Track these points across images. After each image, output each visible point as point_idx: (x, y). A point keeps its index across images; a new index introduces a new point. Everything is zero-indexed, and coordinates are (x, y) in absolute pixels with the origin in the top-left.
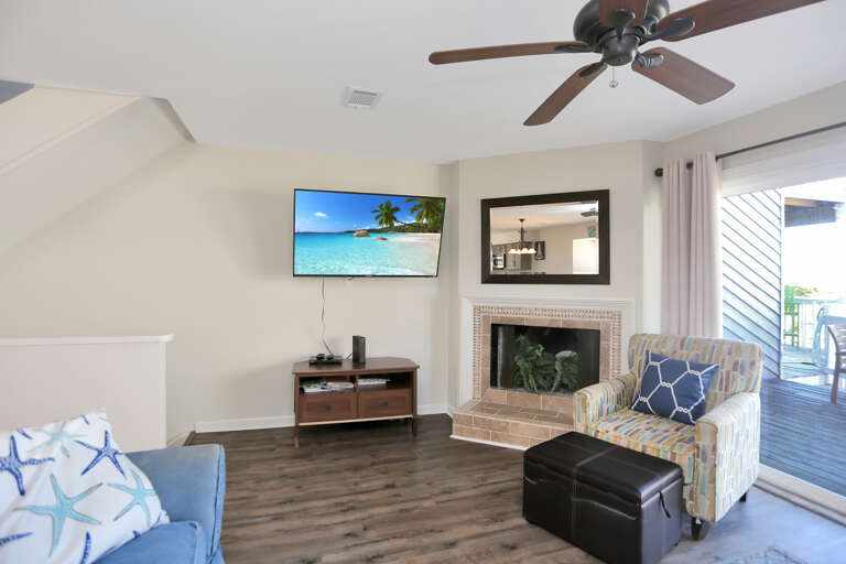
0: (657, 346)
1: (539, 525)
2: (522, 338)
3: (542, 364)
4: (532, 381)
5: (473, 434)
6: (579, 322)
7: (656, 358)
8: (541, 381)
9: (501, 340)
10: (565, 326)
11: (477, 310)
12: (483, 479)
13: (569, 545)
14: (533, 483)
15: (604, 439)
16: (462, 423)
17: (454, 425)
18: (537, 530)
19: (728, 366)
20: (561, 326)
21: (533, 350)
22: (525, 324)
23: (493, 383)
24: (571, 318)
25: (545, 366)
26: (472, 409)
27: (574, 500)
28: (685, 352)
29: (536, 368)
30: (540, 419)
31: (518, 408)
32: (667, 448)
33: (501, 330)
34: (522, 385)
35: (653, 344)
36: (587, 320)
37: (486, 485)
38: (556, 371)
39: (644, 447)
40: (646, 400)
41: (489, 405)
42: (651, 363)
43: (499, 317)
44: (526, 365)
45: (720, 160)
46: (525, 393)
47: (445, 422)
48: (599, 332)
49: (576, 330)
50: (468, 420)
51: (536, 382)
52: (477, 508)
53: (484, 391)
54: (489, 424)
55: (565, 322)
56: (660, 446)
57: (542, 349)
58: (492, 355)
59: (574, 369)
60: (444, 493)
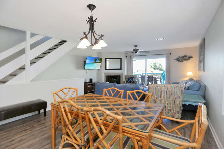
11: (105, 74)
22: (111, 75)
28: (131, 76)
40: (129, 82)
42: (128, 78)
48: (120, 76)
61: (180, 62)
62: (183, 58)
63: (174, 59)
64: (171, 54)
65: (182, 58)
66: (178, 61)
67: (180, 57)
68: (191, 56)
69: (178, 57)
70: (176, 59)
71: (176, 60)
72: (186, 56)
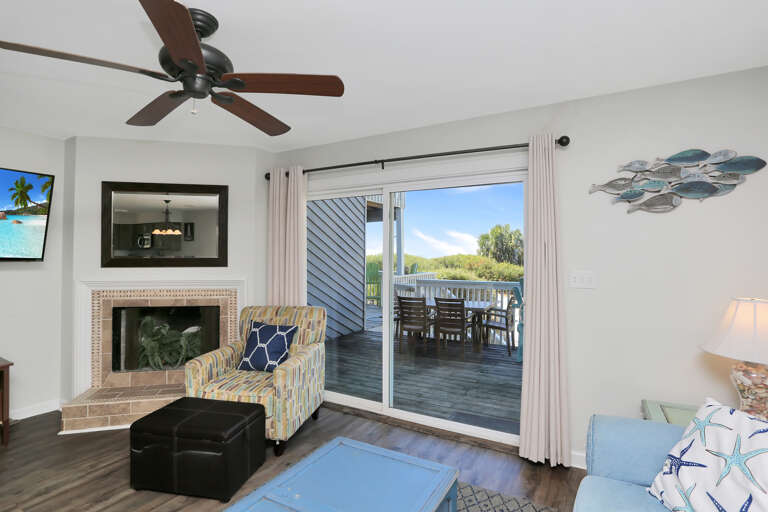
0: (260, 316)
1: (145, 489)
2: (148, 319)
3: (168, 341)
4: (158, 359)
5: (88, 424)
6: (201, 300)
7: (257, 325)
8: (167, 359)
9: (123, 324)
10: (189, 305)
11: (96, 294)
12: (92, 467)
13: (172, 496)
14: (140, 452)
15: (210, 398)
16: (75, 416)
17: (64, 420)
18: (144, 494)
19: (304, 326)
20: (185, 304)
21: (159, 330)
22: (150, 305)
23: (116, 367)
24: (195, 298)
25: (171, 343)
26: (88, 398)
27: (176, 454)
28: (278, 318)
29: (162, 346)
30: (163, 393)
31: (142, 388)
32: (255, 394)
33: (123, 312)
34: (147, 365)
35: (257, 314)
36: (208, 297)
37: (96, 471)
38: (181, 346)
39: (240, 397)
40: (247, 360)
41: (111, 390)
42: (254, 330)
43: (120, 299)
44: (153, 344)
45: (306, 174)
46: (150, 372)
47: (54, 419)
48: (218, 307)
49: (199, 307)
50: (82, 411)
51: (162, 359)
52: (79, 496)
53: (104, 376)
54: (107, 410)
55: (189, 301)
56: (251, 394)
57: (168, 327)
58: (113, 340)
59: (198, 342)
60: (39, 494)
61: (649, 206)
62: (675, 172)
63: (595, 189)
64: (563, 142)
65: (662, 173)
66: (625, 206)
67: (643, 163)
68: (743, 151)
69: (627, 168)
70: (611, 185)
71: (605, 198)
72: (704, 155)
